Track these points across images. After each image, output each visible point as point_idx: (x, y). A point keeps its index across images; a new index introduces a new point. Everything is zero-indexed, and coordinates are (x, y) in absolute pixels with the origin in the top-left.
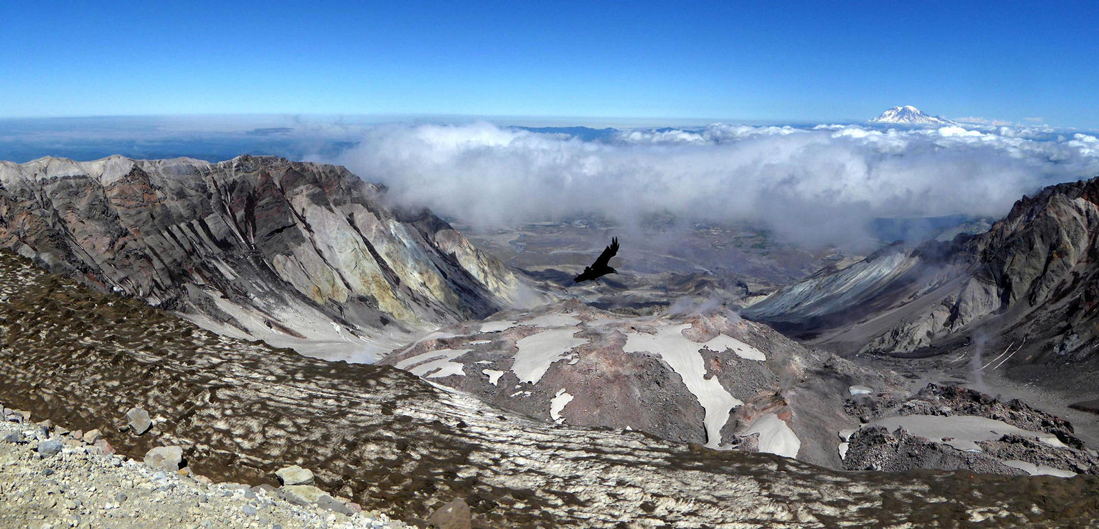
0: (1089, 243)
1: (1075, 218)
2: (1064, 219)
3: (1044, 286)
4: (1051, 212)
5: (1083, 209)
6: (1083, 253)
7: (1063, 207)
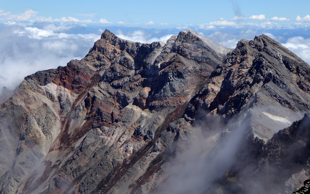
0: (62, 129)
1: (45, 105)
2: (32, 106)
3: (13, 181)
4: (18, 100)
5: (55, 94)
6: (56, 140)
7: (32, 94)
